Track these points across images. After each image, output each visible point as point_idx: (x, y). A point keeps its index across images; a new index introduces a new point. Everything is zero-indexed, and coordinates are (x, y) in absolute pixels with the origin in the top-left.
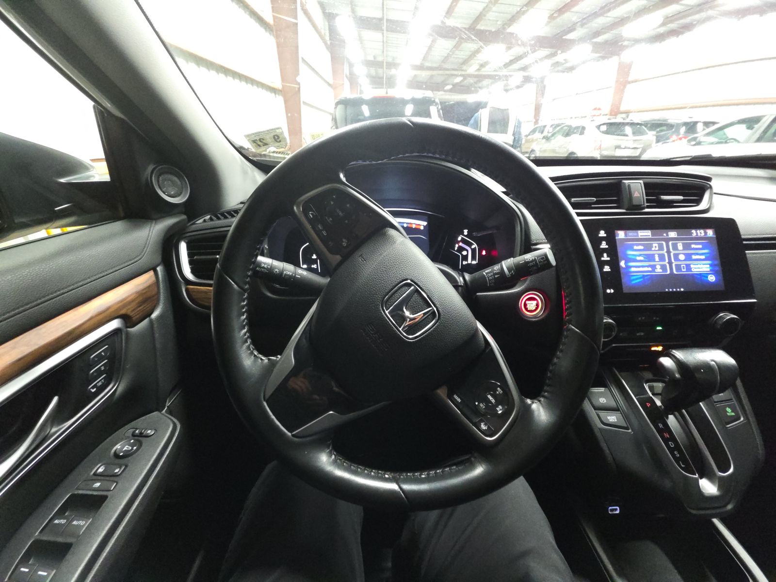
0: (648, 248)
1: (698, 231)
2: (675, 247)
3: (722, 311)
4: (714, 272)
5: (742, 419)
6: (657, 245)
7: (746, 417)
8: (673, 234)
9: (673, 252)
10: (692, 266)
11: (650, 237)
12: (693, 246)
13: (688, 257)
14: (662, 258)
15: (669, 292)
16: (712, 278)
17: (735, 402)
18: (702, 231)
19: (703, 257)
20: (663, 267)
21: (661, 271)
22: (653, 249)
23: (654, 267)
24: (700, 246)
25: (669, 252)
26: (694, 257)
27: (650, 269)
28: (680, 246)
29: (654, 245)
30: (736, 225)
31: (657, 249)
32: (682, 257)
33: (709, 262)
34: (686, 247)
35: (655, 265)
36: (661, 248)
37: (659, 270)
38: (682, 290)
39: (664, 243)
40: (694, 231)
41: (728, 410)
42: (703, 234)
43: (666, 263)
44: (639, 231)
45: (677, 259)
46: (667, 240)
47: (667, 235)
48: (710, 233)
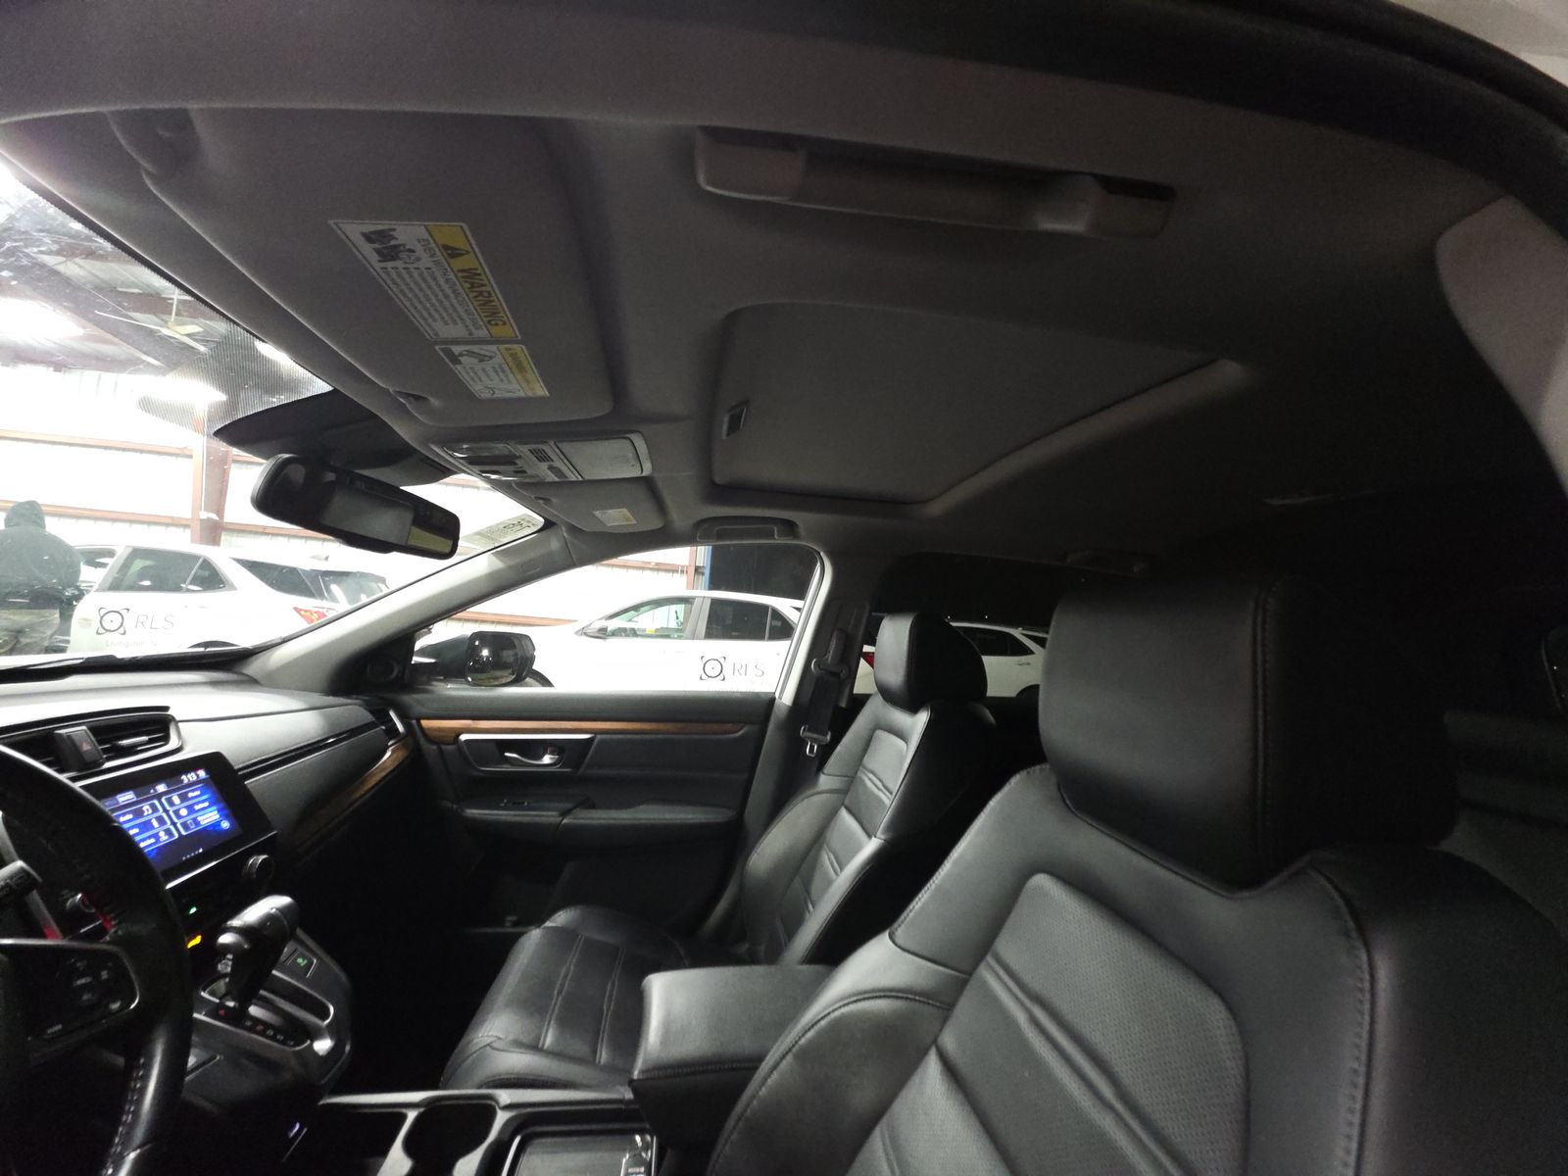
0: (139, 813)
1: (189, 776)
2: (172, 804)
3: (251, 856)
4: (226, 817)
5: (315, 961)
6: (148, 807)
7: (319, 958)
8: (161, 788)
9: (171, 810)
10: (199, 819)
11: (135, 799)
12: (190, 795)
13: (190, 808)
14: (161, 820)
15: (187, 860)
16: (225, 825)
17: (300, 949)
18: (193, 774)
19: (206, 804)
20: (168, 832)
21: (167, 837)
22: (146, 814)
23: (156, 836)
24: (198, 793)
25: (166, 811)
26: (197, 807)
27: (152, 840)
28: (176, 799)
29: (144, 808)
30: (225, 758)
31: (150, 812)
32: (183, 812)
33: (214, 808)
34: (184, 798)
35: (158, 833)
36: (154, 809)
37: (164, 837)
38: (201, 851)
39: (156, 802)
40: (184, 777)
41: (300, 960)
42: (195, 778)
43: (168, 825)
44: (118, 797)
45: (179, 817)
46: (159, 797)
47: (155, 791)
48: (202, 773)
